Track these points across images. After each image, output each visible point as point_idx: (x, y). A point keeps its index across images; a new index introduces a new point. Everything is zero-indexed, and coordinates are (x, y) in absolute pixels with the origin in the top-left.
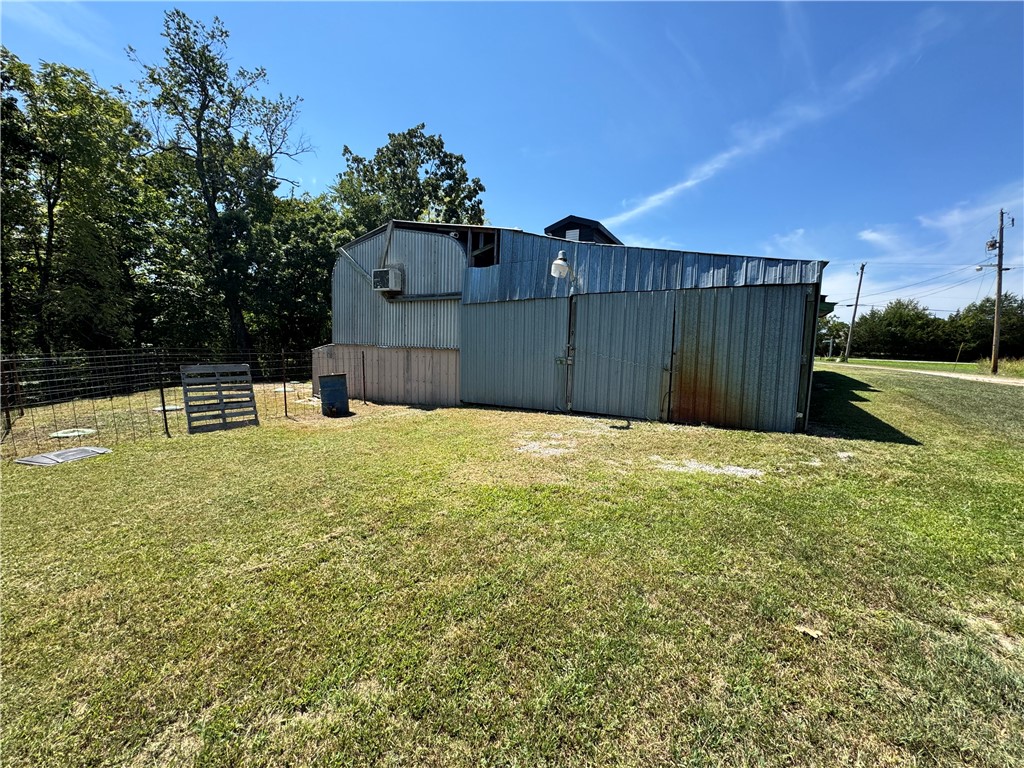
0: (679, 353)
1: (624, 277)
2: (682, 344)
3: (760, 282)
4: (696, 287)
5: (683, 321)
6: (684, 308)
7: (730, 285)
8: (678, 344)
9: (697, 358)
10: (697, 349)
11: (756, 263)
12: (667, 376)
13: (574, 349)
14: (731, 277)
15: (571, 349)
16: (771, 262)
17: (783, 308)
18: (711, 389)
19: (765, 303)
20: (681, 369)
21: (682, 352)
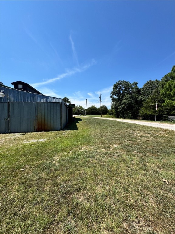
0: (37, 116)
1: (23, 98)
2: (38, 114)
3: (52, 102)
4: (40, 102)
5: (38, 109)
6: (38, 106)
7: (47, 102)
8: (37, 114)
9: (41, 117)
10: (41, 115)
11: (51, 98)
12: (35, 121)
13: (10, 116)
14: (47, 100)
15: (9, 116)
16: (54, 98)
17: (57, 107)
18: (45, 123)
19: (54, 106)
20: (38, 120)
21: (38, 116)
